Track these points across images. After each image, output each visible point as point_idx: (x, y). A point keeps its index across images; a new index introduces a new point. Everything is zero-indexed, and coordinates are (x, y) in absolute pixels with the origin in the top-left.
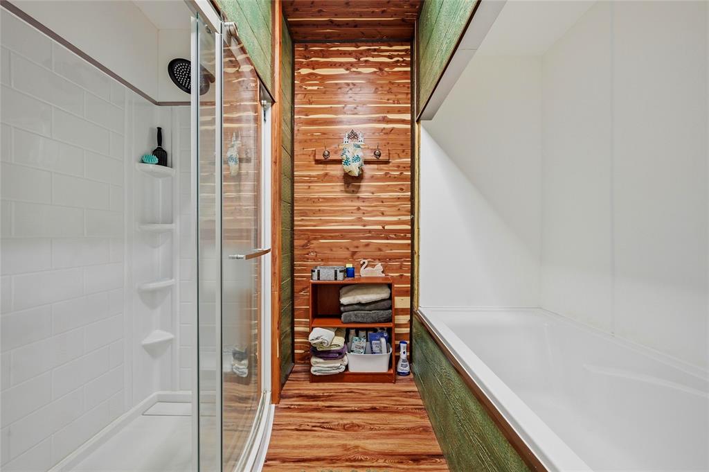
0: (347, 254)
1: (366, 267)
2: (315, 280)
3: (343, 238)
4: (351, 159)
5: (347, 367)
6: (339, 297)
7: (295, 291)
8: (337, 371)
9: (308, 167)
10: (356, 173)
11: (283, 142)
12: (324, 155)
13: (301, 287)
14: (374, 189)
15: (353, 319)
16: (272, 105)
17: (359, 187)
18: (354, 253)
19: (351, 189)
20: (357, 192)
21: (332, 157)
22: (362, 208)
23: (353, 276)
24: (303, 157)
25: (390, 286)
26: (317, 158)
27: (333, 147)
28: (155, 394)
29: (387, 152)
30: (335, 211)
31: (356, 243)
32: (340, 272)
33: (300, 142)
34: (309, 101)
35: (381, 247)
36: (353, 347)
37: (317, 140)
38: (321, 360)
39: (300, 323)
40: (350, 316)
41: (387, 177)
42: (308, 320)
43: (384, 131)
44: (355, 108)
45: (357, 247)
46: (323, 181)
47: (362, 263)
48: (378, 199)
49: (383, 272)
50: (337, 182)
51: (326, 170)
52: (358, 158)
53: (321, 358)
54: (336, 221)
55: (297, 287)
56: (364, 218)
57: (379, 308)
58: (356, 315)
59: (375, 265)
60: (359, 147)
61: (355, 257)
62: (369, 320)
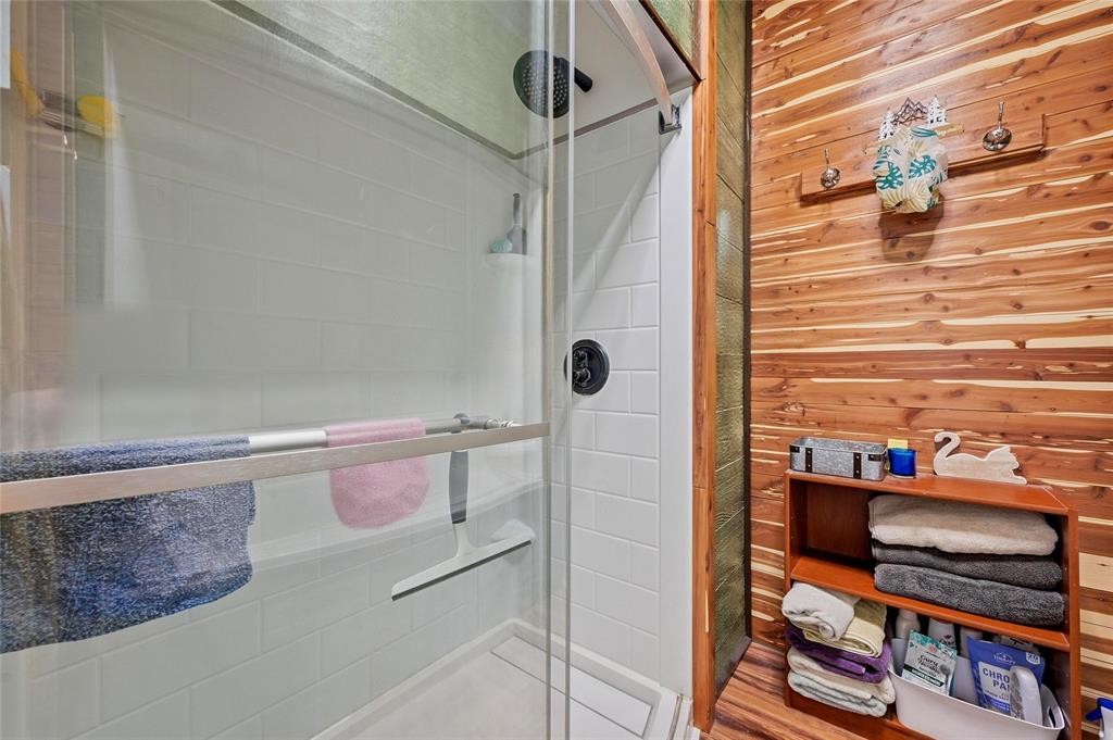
0: (891, 414)
1: (956, 451)
2: (798, 470)
3: (877, 372)
4: (903, 171)
5: (892, 709)
6: (866, 519)
7: (753, 484)
8: (863, 710)
9: (784, 216)
10: (921, 204)
11: (720, 168)
12: (824, 181)
13: (765, 479)
14: (980, 242)
15: (912, 586)
16: (694, 90)
17: (931, 240)
18: (912, 414)
19: (902, 248)
20: (922, 256)
21: (845, 181)
22: (936, 295)
23: (912, 472)
24: (771, 197)
25: (1057, 522)
26: (805, 191)
27: (849, 156)
28: (510, 621)
29: (1040, 123)
30: (856, 310)
31: (918, 386)
32: (871, 458)
33: (764, 167)
34: (786, 69)
35: (1006, 400)
36: (911, 657)
37: (804, 153)
38: (815, 666)
39: (764, 556)
40: (903, 576)
41: (1036, 197)
42: (782, 554)
43: (1020, 71)
44: (917, 41)
45: (924, 398)
46: (820, 243)
47: (939, 438)
48: (996, 267)
49: (1018, 472)
50: (860, 238)
51: (829, 215)
52: (928, 162)
53: (816, 660)
54: (857, 334)
55: (757, 478)
56: (945, 322)
57: (1008, 576)
58: (919, 577)
59: (985, 451)
60: (931, 133)
61: (914, 423)
62: (968, 603)
